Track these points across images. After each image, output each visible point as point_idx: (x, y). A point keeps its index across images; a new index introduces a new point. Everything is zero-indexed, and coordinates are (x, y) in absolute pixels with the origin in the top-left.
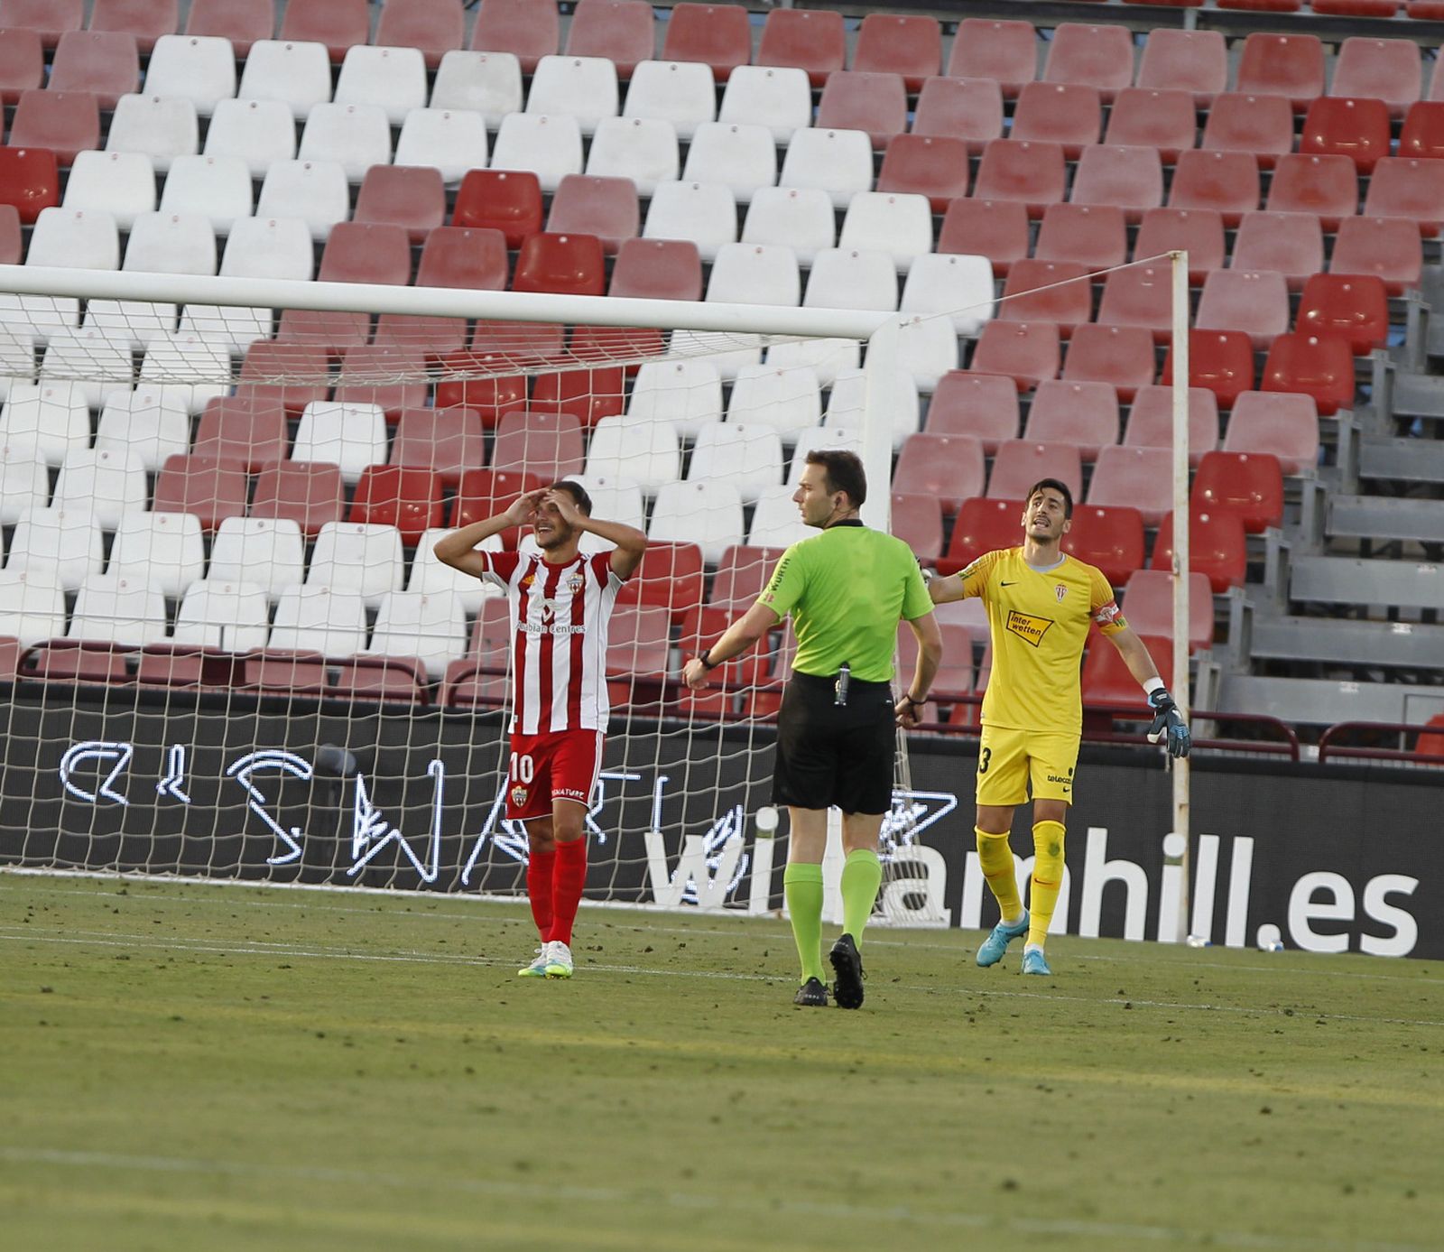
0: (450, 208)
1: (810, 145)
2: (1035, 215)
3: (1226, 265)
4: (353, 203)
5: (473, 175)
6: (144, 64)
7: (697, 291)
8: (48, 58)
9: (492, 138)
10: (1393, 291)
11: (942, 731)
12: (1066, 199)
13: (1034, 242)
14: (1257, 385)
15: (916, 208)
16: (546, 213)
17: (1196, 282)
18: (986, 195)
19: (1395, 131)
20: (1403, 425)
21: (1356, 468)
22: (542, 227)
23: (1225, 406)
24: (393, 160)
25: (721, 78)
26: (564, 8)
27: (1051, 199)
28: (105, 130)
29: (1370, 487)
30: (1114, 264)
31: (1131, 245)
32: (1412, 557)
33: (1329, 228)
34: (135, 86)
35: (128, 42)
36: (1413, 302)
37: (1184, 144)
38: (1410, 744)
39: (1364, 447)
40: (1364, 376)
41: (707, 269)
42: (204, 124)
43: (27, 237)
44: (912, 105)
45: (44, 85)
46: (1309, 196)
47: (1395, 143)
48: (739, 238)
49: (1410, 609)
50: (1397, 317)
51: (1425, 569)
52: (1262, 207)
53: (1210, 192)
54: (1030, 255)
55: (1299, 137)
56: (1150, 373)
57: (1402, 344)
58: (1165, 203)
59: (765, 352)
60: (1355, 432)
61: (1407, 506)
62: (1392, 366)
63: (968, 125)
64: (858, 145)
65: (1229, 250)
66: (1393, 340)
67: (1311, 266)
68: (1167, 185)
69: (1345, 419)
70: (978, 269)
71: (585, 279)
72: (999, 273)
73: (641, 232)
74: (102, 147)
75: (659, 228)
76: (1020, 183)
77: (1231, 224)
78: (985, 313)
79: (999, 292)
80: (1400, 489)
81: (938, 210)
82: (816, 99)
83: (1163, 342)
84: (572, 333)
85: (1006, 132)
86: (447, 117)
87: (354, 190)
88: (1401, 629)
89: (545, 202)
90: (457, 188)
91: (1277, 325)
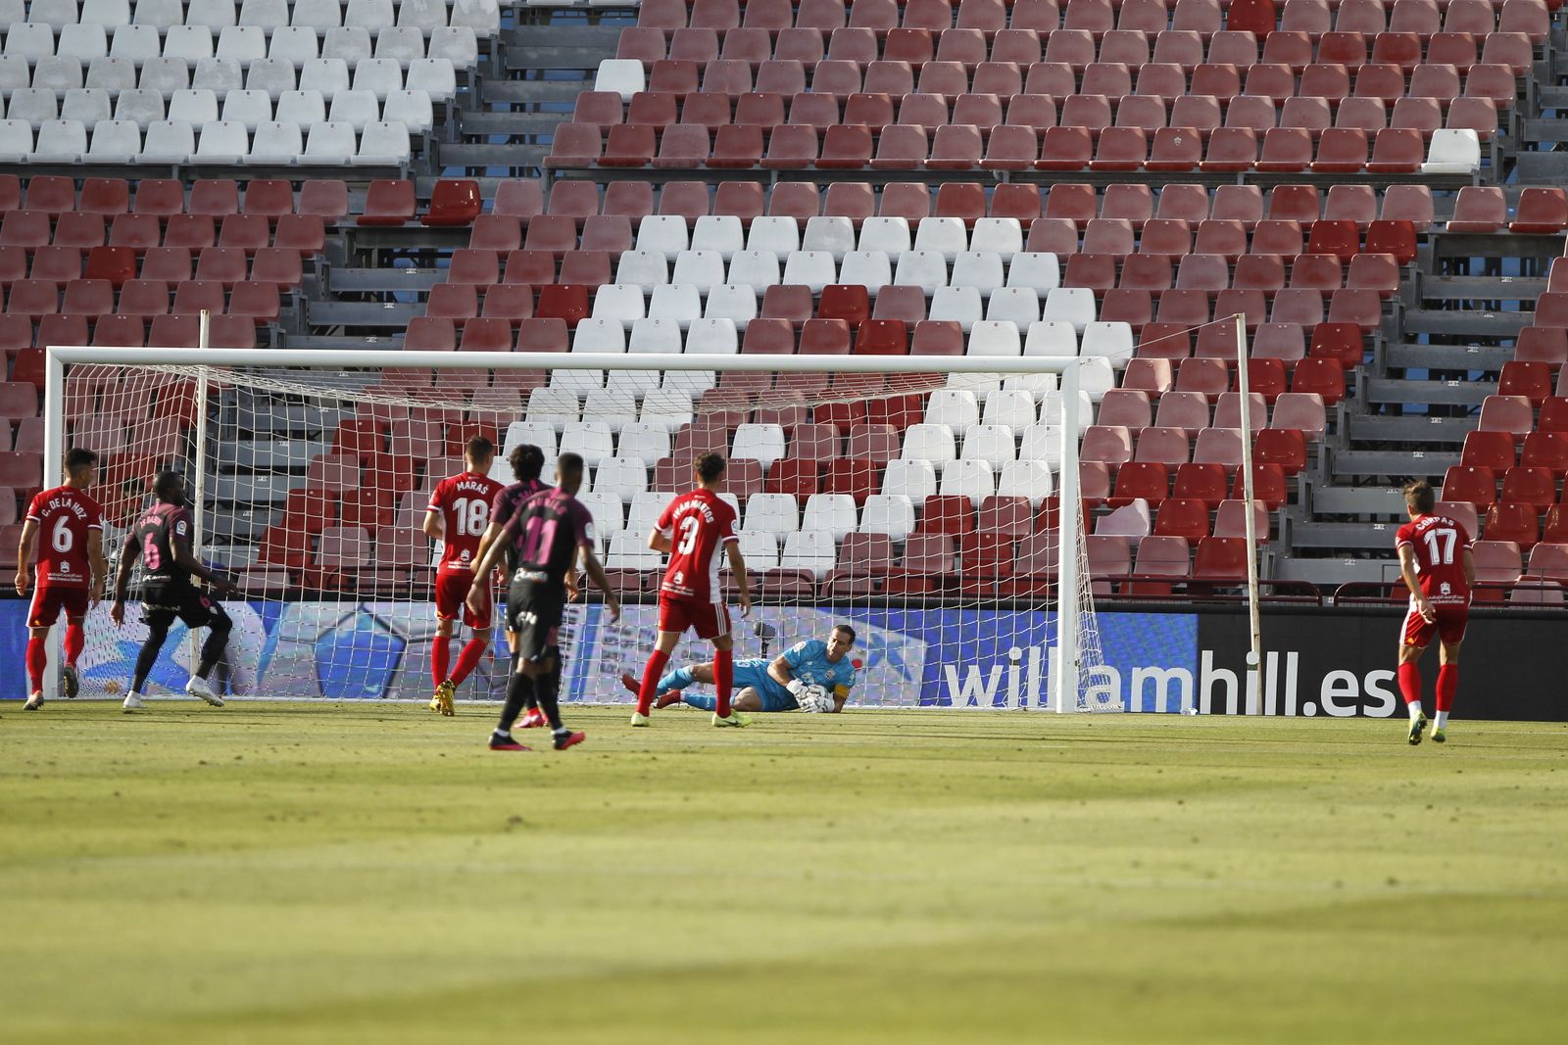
0: (816, 309)
1: (1022, 261)
2: (1155, 296)
3: (1268, 320)
4: (759, 308)
5: (828, 287)
6: (635, 233)
7: (962, 350)
8: (579, 232)
9: (838, 266)
10: (1365, 331)
11: (1114, 598)
12: (1173, 286)
13: (1155, 313)
14: (1288, 389)
15: (1086, 295)
16: (872, 308)
17: (1250, 331)
18: (1126, 287)
19: (1362, 239)
20: (1375, 409)
21: (1348, 434)
22: (870, 317)
23: (1270, 402)
24: (782, 282)
25: (970, 226)
26: (877, 189)
27: (1165, 287)
28: (614, 272)
29: (1357, 446)
30: (1202, 323)
31: (1212, 312)
32: (1383, 485)
33: (1326, 296)
34: (630, 246)
35: (625, 219)
36: (1378, 338)
37: (1240, 252)
38: (1387, 594)
39: (1352, 423)
40: (1350, 381)
41: (967, 336)
42: (671, 265)
43: (572, 336)
44: (1081, 236)
45: (577, 247)
46: (1315, 279)
47: (1362, 245)
48: (984, 318)
49: (1383, 515)
50: (1368, 346)
51: (1391, 491)
52: (1287, 286)
53: (1257, 279)
54: (1153, 320)
55: (1306, 244)
56: (1226, 385)
57: (1372, 361)
58: (1230, 286)
59: (1002, 383)
60: (1347, 414)
61: (1379, 455)
62: (1367, 374)
63: (1115, 247)
64: (1050, 260)
65: (1269, 312)
66: (1367, 359)
67: (1317, 320)
68: (1231, 277)
69: (1341, 408)
70: (1124, 329)
71: (896, 345)
72: (1136, 331)
73: (927, 317)
74: (613, 282)
75: (936, 315)
76: (1147, 279)
77: (1269, 297)
78: (1129, 355)
79: (1136, 341)
80: (1375, 446)
81: (1099, 296)
82: (1025, 236)
83: (1233, 366)
84: (891, 378)
85: (1136, 249)
86: (812, 255)
87: (759, 299)
88: (1379, 527)
89: (871, 301)
90: (820, 296)
91: (1299, 355)
